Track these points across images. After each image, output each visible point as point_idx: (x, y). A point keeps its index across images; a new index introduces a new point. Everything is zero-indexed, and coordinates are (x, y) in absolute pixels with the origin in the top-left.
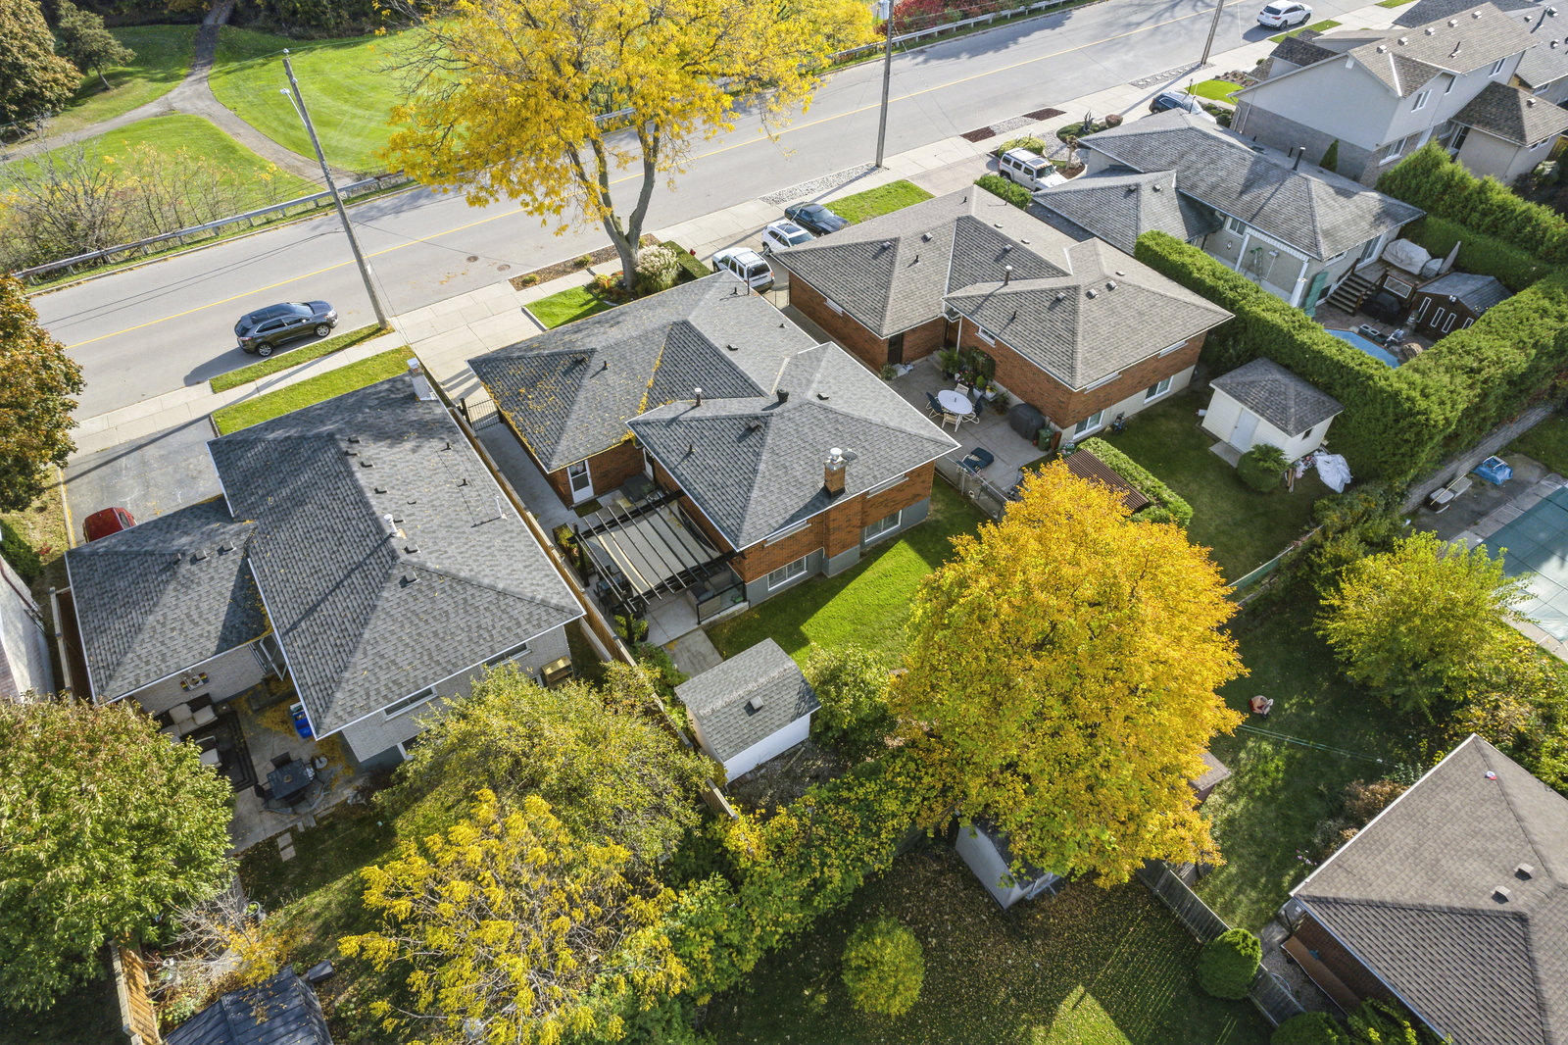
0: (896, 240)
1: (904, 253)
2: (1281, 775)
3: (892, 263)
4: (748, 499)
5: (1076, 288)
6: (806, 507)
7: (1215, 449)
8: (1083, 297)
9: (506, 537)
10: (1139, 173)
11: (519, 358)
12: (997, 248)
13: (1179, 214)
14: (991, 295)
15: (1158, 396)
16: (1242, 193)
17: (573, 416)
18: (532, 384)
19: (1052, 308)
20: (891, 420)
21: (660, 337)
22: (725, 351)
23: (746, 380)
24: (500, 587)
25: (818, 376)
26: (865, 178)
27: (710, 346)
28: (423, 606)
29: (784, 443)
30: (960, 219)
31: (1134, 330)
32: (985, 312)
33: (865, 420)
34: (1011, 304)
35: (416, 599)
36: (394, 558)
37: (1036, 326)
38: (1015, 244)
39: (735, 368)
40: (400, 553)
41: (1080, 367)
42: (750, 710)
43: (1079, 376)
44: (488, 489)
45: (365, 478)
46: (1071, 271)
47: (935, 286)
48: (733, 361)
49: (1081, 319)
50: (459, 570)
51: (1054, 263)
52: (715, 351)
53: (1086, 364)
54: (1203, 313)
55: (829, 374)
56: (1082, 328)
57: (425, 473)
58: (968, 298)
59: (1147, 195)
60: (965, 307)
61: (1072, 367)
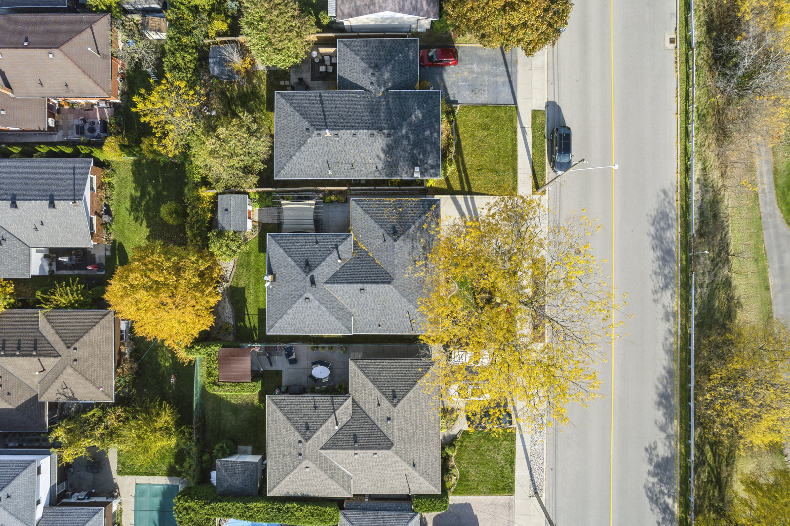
0: (395, 406)
1: (386, 403)
2: (159, 359)
5: (307, 440)
6: (270, 264)
7: (250, 448)
8: (301, 439)
9: (318, 169)
11: (420, 217)
12: (362, 441)
14: (334, 410)
17: (370, 219)
18: (400, 213)
19: (307, 424)
20: (288, 318)
21: (389, 270)
22: (360, 286)
23: (337, 283)
24: (294, 157)
25: (324, 309)
26: (529, 478)
27: (367, 283)
28: (298, 132)
29: (294, 272)
30: (392, 444)
31: (278, 444)
32: (327, 404)
33: (290, 308)
34: (323, 414)
35: (301, 131)
36: (317, 129)
37: (305, 411)
38: (355, 449)
39: (347, 283)
40: (319, 132)
41: (274, 407)
42: (226, 210)
43: (271, 402)
44: (348, 174)
45: (363, 133)
46: (322, 451)
47: (364, 403)
48: (352, 285)
49: (292, 428)
50: (305, 148)
51: (332, 451)
52: (364, 283)
53: (274, 411)
54: (274, 483)
55: (325, 315)
56: (289, 425)
57: (363, 155)
58: (341, 404)
60: (338, 399)
61: (277, 404)
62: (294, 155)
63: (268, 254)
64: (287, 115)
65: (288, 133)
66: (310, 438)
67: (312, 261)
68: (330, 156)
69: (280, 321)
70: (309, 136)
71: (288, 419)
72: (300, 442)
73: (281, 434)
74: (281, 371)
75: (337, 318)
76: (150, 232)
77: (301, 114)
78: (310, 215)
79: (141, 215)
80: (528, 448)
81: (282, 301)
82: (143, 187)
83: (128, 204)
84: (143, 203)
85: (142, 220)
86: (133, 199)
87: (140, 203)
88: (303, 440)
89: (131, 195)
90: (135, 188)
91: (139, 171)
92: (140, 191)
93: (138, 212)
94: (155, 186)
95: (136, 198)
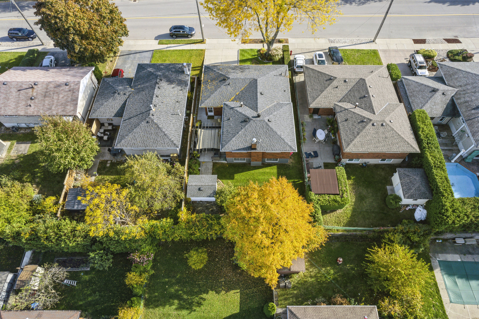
0: (336, 78)
1: (335, 83)
2: (329, 280)
3: (329, 85)
4: (231, 139)
5: (371, 120)
6: (244, 148)
7: (388, 187)
9: (177, 120)
10: (445, 84)
11: (214, 71)
12: (363, 94)
13: (445, 106)
14: (347, 109)
15: (385, 162)
16: (474, 109)
17: (214, 94)
18: (212, 81)
19: (359, 123)
20: (284, 135)
21: (248, 82)
22: (259, 94)
23: (257, 105)
24: (166, 133)
26: (365, 44)
27: (257, 90)
28: (148, 129)
29: (250, 129)
30: (361, 79)
31: (379, 142)
32: (341, 114)
34: (350, 115)
35: (148, 127)
36: (149, 115)
37: (350, 126)
38: (369, 96)
39: (257, 101)
40: (151, 115)
41: (351, 145)
42: (199, 189)
43: (348, 148)
44: (182, 105)
45: (156, 91)
46: (376, 114)
47: (337, 97)
48: (258, 98)
49: (364, 131)
50: (160, 125)
51: (374, 108)
52: (257, 92)
53: (355, 145)
54: (409, 147)
55: (280, 113)
56: (362, 134)
57: (171, 95)
58: (341, 107)
59: (438, 95)
60: (338, 109)
61: (349, 144)
62: (164, 132)
63: (236, 150)
64: (134, 138)
65: (147, 137)
66: (369, 119)
67: (242, 120)
68: (169, 112)
69: (286, 141)
70: (153, 121)
71: (358, 134)
72: (373, 125)
73: (371, 140)
74: (324, 163)
75: (281, 108)
76: (212, 290)
77: (135, 128)
78: (208, 132)
79: (196, 299)
80: (348, 44)
81: (271, 139)
82: (170, 298)
83: (184, 312)
84: (185, 297)
85: (201, 298)
86: (180, 308)
87: (185, 300)
89: (176, 309)
90: (170, 305)
91: (155, 301)
92: (173, 300)
93: (193, 302)
94: (171, 285)
95: (179, 304)
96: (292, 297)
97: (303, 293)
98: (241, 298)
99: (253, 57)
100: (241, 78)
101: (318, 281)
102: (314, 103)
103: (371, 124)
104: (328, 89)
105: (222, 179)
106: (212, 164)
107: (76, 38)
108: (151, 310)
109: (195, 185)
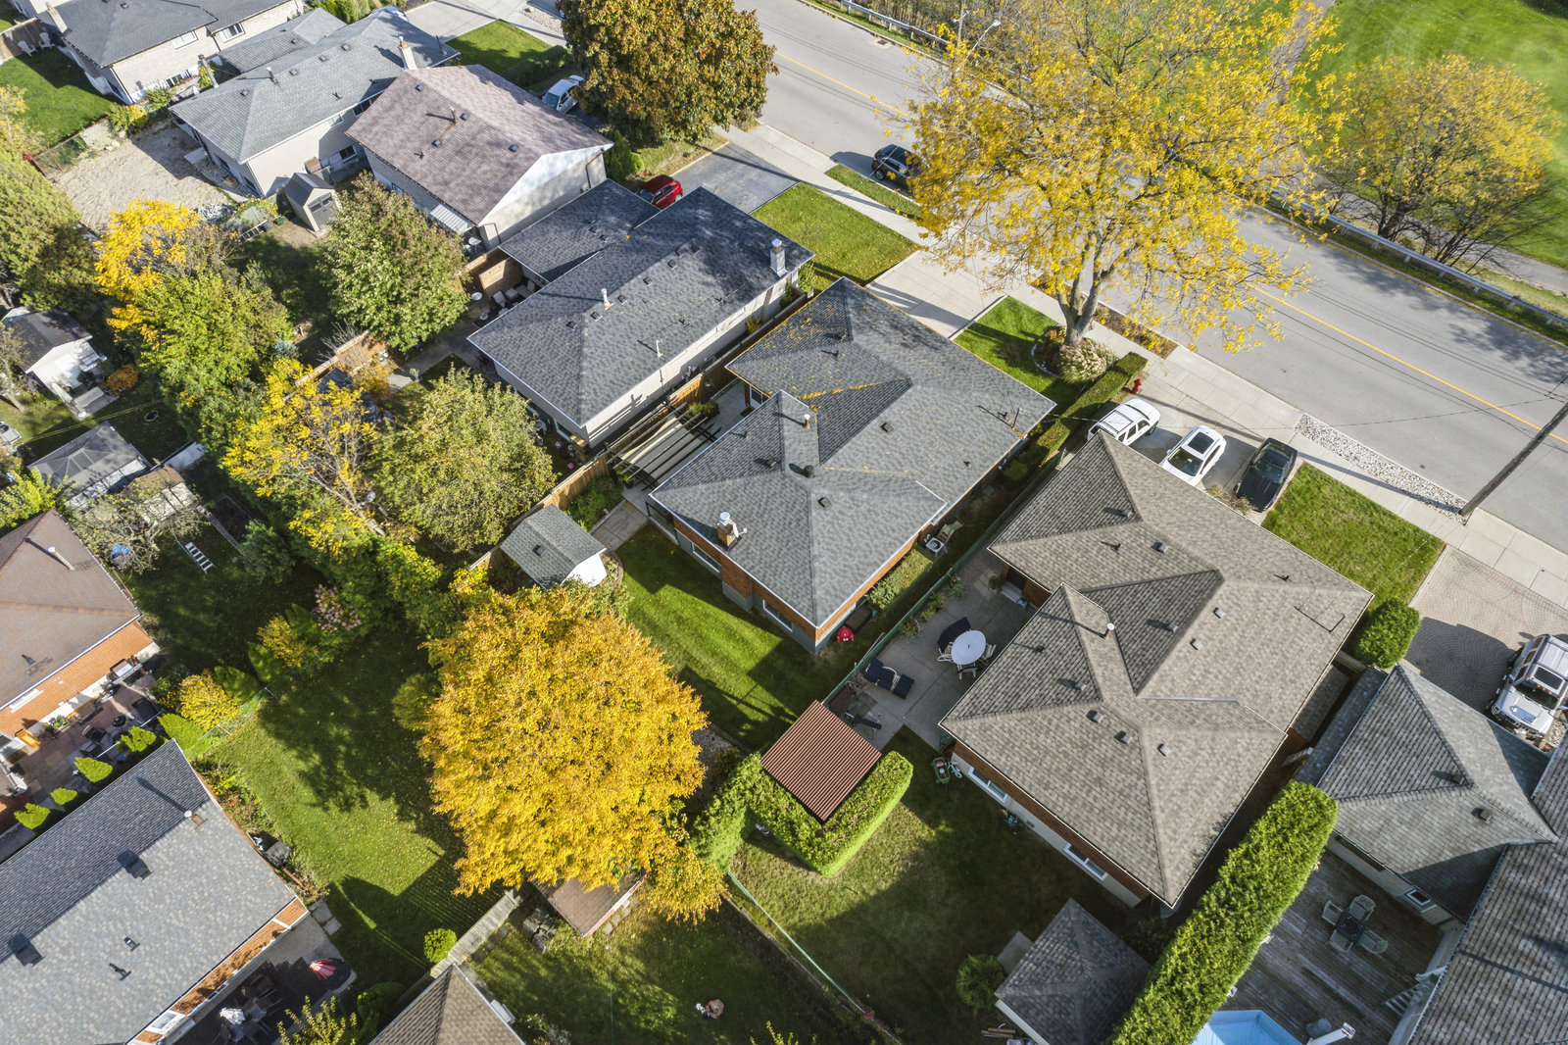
0: (1138, 518)
1: (1121, 532)
2: (643, 1025)
3: (1099, 526)
4: (697, 483)
5: (1100, 699)
6: (704, 526)
8: (1085, 708)
9: (637, 363)
10: (1529, 791)
11: (845, 303)
12: (1173, 616)
13: (1448, 855)
14: (1074, 623)
15: (1081, 863)
16: (1539, 941)
17: (781, 357)
18: (814, 322)
19: (1061, 681)
20: (824, 563)
21: (888, 376)
22: (876, 423)
23: (839, 446)
24: (584, 373)
25: (865, 496)
27: (880, 411)
28: (558, 341)
29: (758, 489)
30: (1215, 572)
31: (1065, 778)
32: (1047, 626)
33: (811, 542)
34: (1062, 644)
35: (561, 335)
36: (586, 311)
37: (1030, 673)
38: (1181, 633)
39: (853, 435)
40: (591, 312)
41: (976, 722)
42: (536, 549)
43: (960, 724)
44: (687, 338)
45: (657, 270)
46: (1145, 693)
47: (1093, 577)
48: (863, 431)
49: (1049, 713)
50: (589, 347)
51: (1156, 677)
52: (876, 415)
53: (983, 729)
54: (1150, 862)
55: (875, 505)
56: (1036, 715)
57: (683, 298)
58: (1067, 605)
59: (1457, 803)
60: (1052, 606)
61: (972, 715)
62: (581, 369)
63: (684, 518)
64: (517, 342)
65: (542, 357)
66: (1097, 690)
67: (764, 454)
68: (638, 332)
69: (816, 581)
70: (581, 328)
71: (1022, 709)
72: (1092, 715)
73: (1047, 752)
74: (905, 728)
75: (899, 495)
76: (397, 801)
77: (540, 321)
78: (684, 435)
79: (352, 789)
81: (785, 550)
82: (316, 741)
83: (307, 794)
84: (340, 766)
85: (363, 797)
86: (310, 778)
87: (332, 772)
88: (1093, 706)
89: (302, 774)
90: (299, 757)
91: (285, 722)
92: (315, 751)
93: (342, 790)
94: (342, 720)
95: (317, 769)
96: (523, 975)
97: (556, 991)
98: (429, 871)
99: (1021, 336)
100: (877, 358)
101: (616, 1002)
102: (1014, 546)
103: (1087, 709)
104: (1085, 534)
105: (630, 574)
106: (645, 520)
107: (604, 57)
108: (263, 732)
109: (537, 534)
